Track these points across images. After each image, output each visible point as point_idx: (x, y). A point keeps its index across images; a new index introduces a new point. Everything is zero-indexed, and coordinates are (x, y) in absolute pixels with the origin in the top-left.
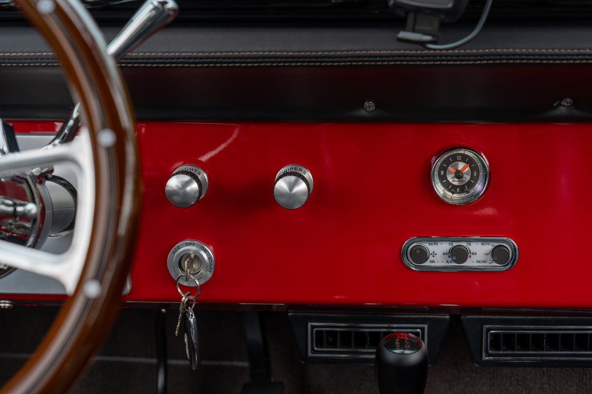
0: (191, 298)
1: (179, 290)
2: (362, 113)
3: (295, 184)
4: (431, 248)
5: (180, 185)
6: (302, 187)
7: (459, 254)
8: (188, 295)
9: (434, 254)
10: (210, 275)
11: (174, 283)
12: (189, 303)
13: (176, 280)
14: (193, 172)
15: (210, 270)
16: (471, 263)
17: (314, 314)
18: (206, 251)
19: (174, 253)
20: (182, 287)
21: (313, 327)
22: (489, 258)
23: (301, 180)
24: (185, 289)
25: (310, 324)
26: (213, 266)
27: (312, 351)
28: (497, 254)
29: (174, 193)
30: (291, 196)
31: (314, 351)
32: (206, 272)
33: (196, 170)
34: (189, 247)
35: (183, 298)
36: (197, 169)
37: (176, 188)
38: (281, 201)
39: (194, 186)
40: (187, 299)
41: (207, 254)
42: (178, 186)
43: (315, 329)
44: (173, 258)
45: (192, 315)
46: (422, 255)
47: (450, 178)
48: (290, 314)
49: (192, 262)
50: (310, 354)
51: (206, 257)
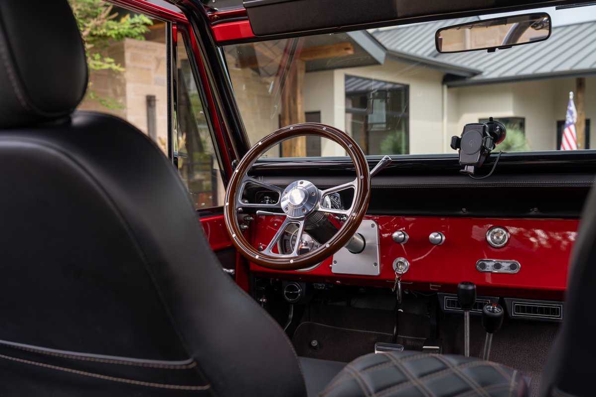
2: (461, 213)
3: (437, 236)
4: (487, 264)
5: (397, 236)
6: (439, 237)
7: (498, 266)
8: (398, 276)
9: (488, 266)
10: (407, 270)
11: (394, 271)
12: (399, 279)
16: (502, 270)
17: (447, 294)
18: (406, 261)
19: (395, 261)
21: (446, 298)
22: (509, 268)
23: (439, 235)
24: (397, 274)
26: (408, 267)
27: (446, 308)
28: (513, 267)
29: (396, 238)
30: (435, 240)
33: (404, 232)
34: (402, 259)
35: (397, 278)
38: (432, 242)
39: (403, 236)
41: (407, 264)
43: (447, 300)
44: (395, 263)
45: (399, 283)
46: (483, 266)
47: (495, 238)
48: (438, 293)
49: (401, 265)
50: (445, 309)
51: (406, 264)
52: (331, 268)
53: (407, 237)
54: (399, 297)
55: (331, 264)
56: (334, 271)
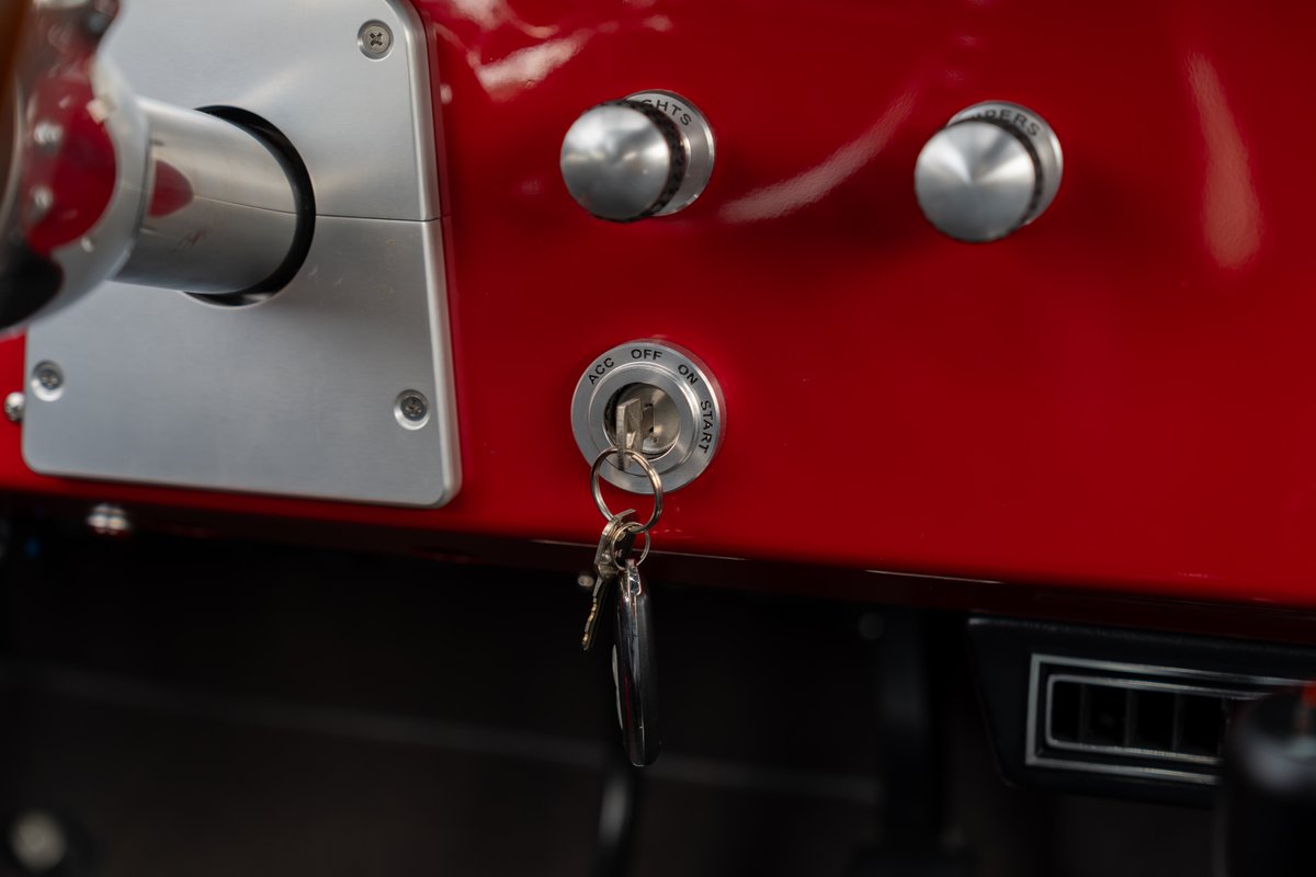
0: (634, 527)
1: (599, 499)
3: (993, 156)
5: (611, 145)
6: (1017, 168)
8: (626, 520)
10: (703, 459)
11: (583, 473)
12: (629, 545)
13: (592, 464)
14: (669, 112)
15: (705, 444)
17: (1053, 628)
18: (693, 379)
19: (593, 378)
20: (611, 492)
21: (1047, 670)
23: (1015, 146)
24: (616, 497)
25: (1037, 660)
26: (714, 431)
27: (1040, 748)
29: (591, 172)
30: (975, 194)
31: (1044, 749)
32: (691, 449)
33: (677, 108)
34: (639, 362)
35: (608, 528)
36: (679, 104)
37: (598, 156)
39: (658, 152)
40: (620, 531)
41: (700, 395)
42: (602, 148)
43: (1052, 679)
44: (589, 395)
45: (634, 586)
48: (974, 621)
49: (649, 414)
50: (1032, 759)
51: (693, 401)
52: (17, 424)
53: (700, 139)
54: (632, 710)
55: (19, 386)
56: (43, 455)
